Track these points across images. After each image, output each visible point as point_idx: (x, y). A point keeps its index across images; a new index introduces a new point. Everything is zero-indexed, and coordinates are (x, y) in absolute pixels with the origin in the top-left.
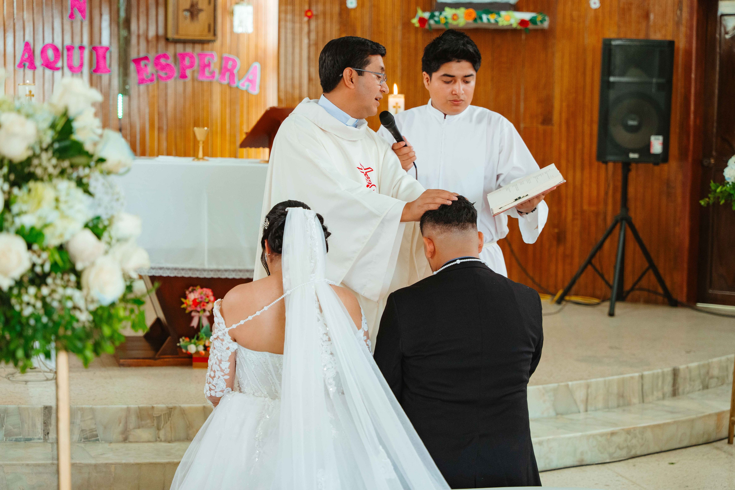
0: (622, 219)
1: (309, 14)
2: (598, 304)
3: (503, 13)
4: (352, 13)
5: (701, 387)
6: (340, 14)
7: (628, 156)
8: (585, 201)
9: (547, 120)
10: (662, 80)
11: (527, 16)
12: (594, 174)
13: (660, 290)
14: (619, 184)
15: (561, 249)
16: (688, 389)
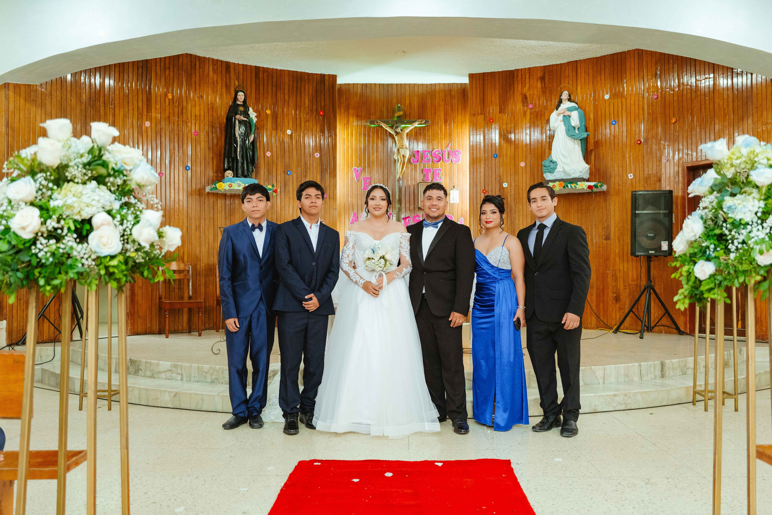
0: (648, 287)
1: (484, 191)
2: (637, 333)
3: (579, 183)
4: (506, 190)
5: (681, 373)
6: (500, 191)
7: (649, 252)
8: (630, 279)
9: (607, 238)
10: (667, 212)
11: (592, 184)
12: (634, 265)
13: (674, 326)
14: (647, 269)
15: (618, 305)
16: (672, 374)
